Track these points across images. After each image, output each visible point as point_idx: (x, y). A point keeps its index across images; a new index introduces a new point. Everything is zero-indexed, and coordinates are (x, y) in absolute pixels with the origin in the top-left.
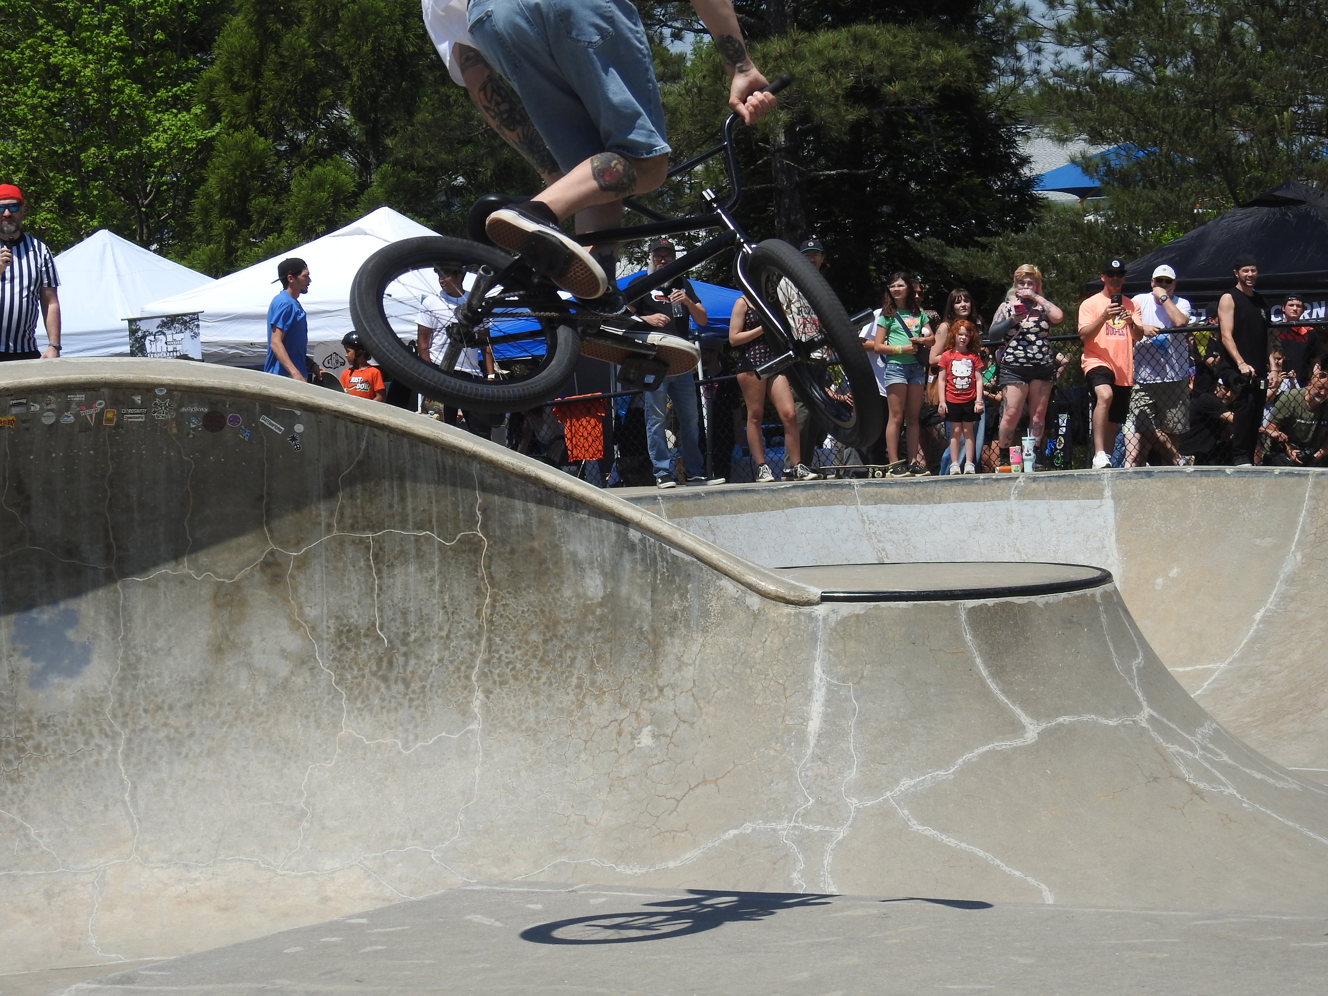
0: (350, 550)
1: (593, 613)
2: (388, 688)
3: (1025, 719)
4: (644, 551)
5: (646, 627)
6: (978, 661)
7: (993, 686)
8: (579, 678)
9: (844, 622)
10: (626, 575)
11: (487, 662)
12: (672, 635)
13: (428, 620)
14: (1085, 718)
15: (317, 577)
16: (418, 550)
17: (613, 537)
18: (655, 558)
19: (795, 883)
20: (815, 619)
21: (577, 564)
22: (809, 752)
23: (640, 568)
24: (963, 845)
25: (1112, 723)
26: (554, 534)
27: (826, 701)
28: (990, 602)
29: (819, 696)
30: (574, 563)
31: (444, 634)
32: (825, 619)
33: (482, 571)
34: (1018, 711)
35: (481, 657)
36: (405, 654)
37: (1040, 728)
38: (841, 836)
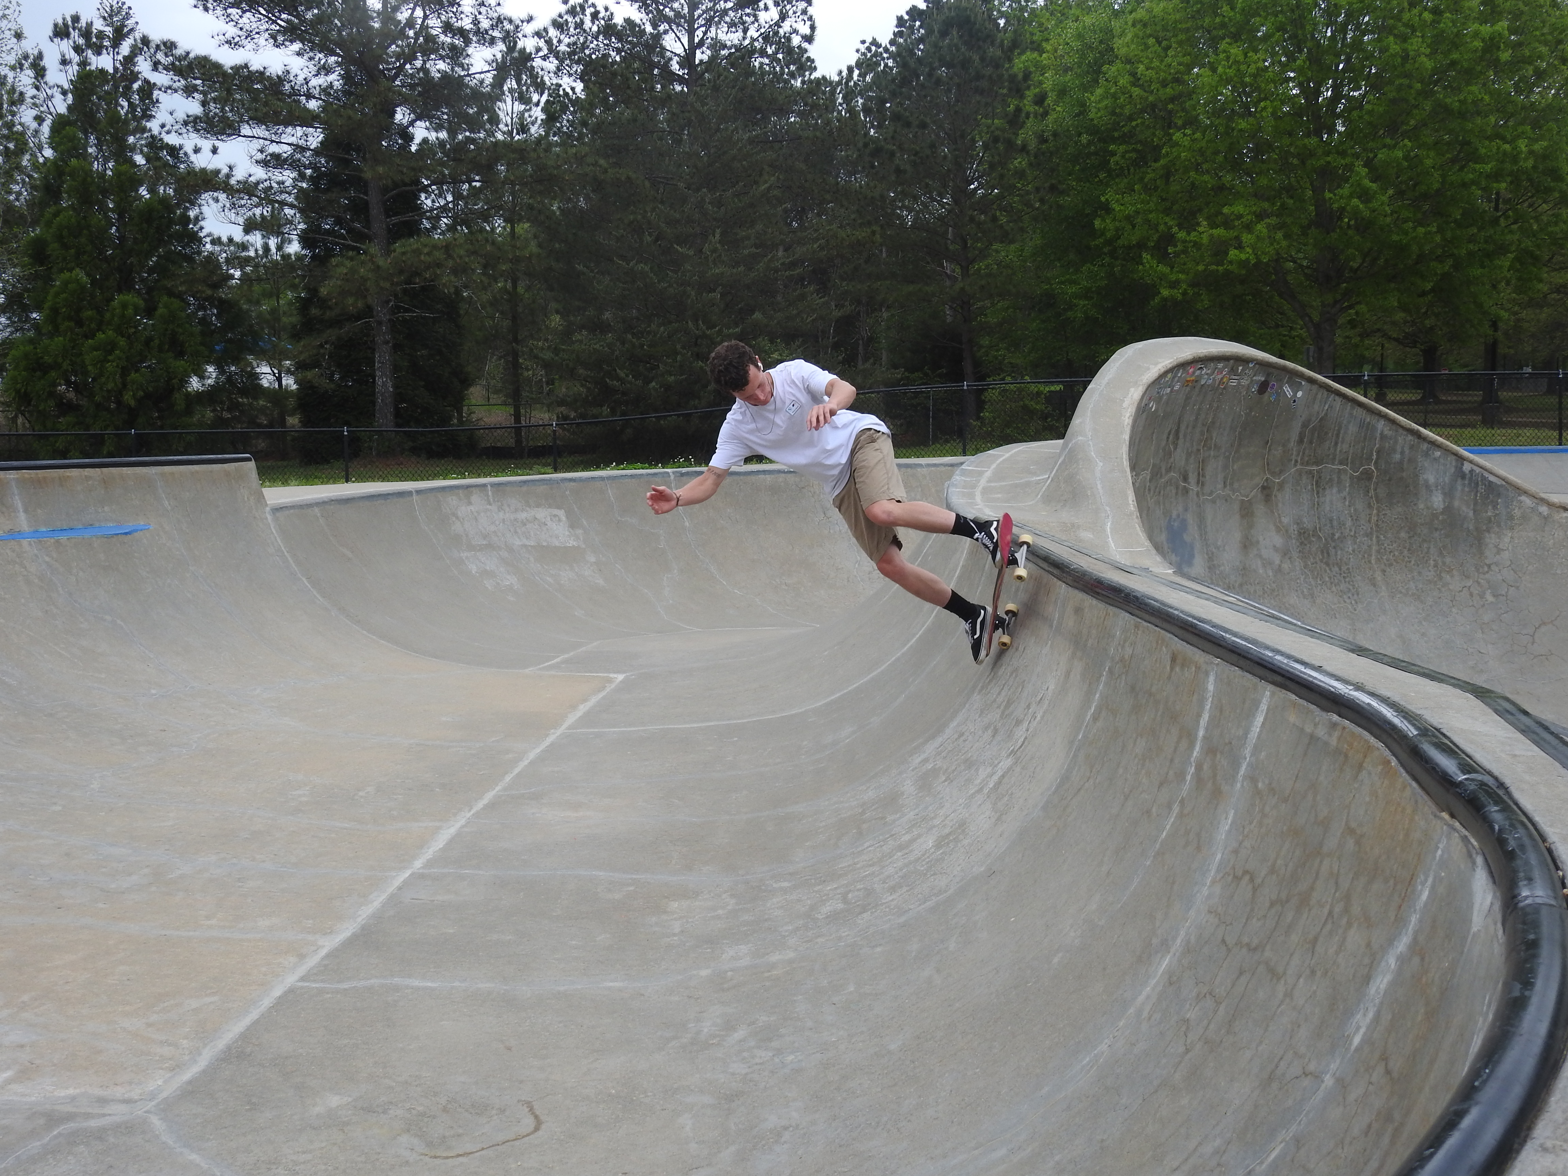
0: (1304, 477)
1: (1438, 519)
2: (1330, 570)
4: (1471, 479)
5: (1471, 527)
8: (1434, 561)
10: (1458, 494)
11: (1378, 552)
12: (1488, 531)
13: (1344, 525)
15: (1287, 497)
16: (1339, 478)
17: (1453, 470)
18: (1478, 483)
21: (1427, 486)
23: (1467, 489)
26: (1416, 468)
30: (1426, 486)
31: (1352, 533)
33: (1372, 492)
35: (1374, 548)
36: (1335, 548)
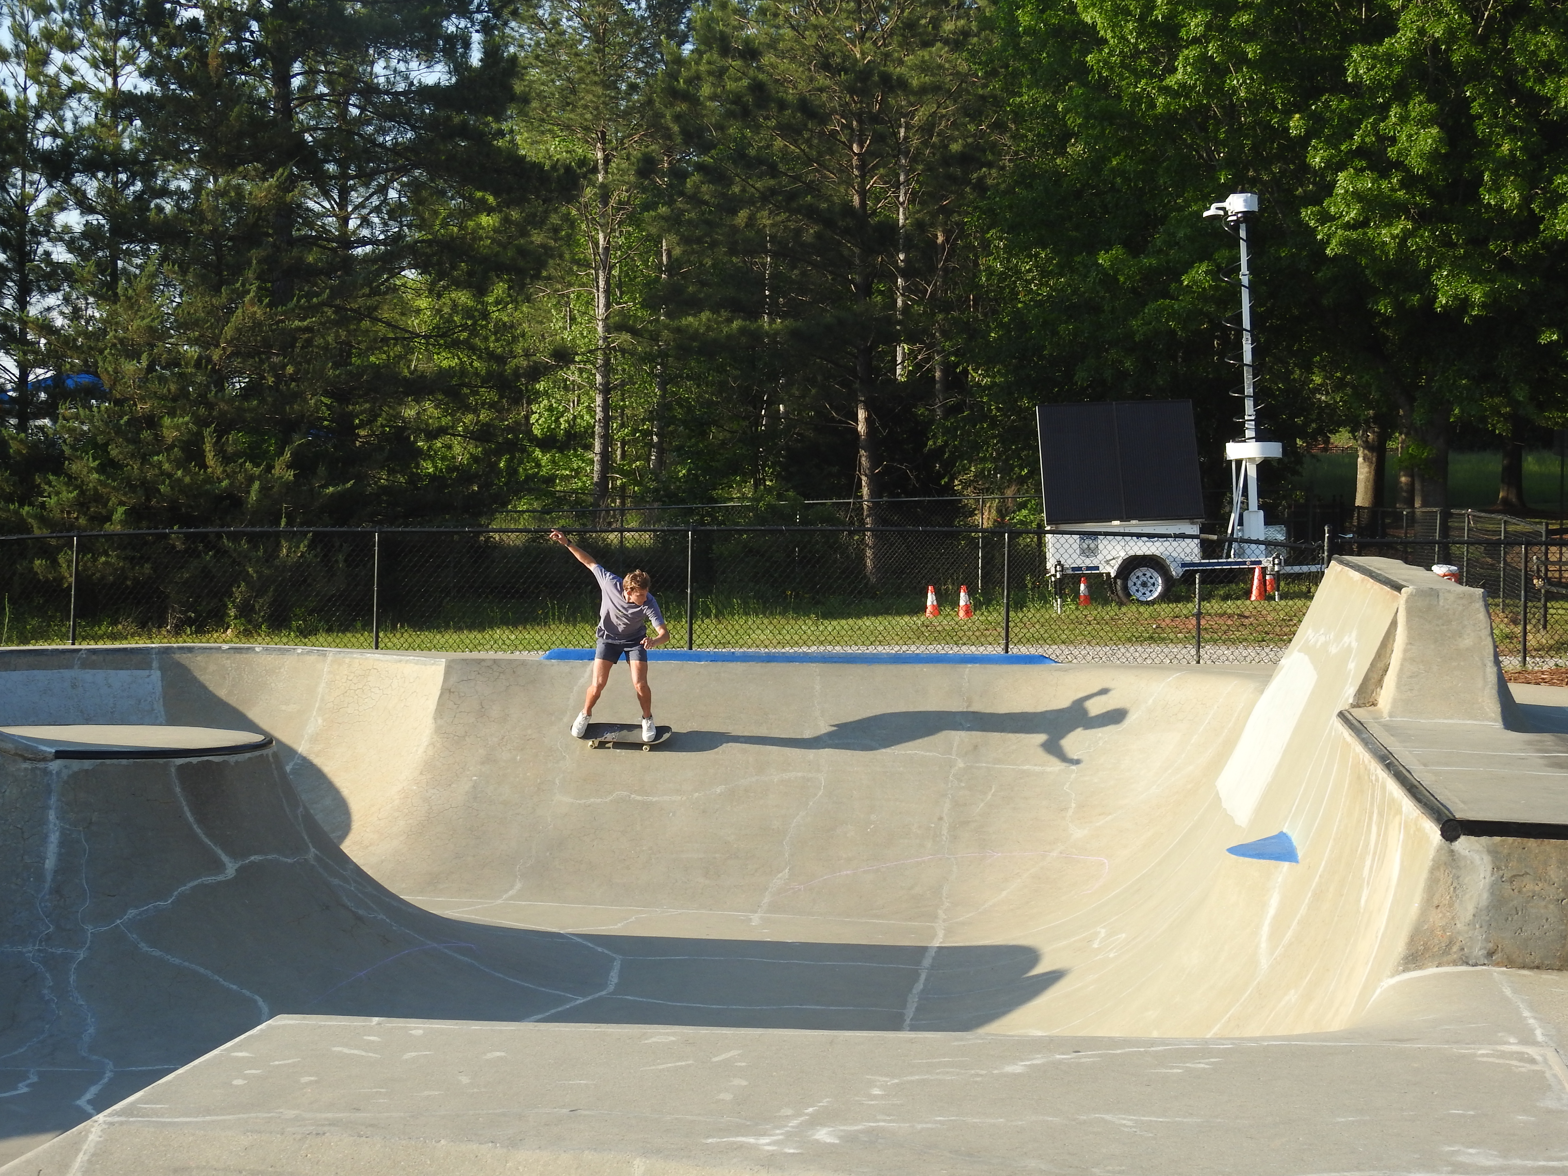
3: (225, 858)
6: (186, 809)
7: (199, 831)
9: (75, 775)
14: (269, 857)
19: (47, 998)
20: (51, 773)
22: (47, 885)
24: (186, 964)
25: (289, 861)
27: (60, 843)
28: (195, 760)
29: (54, 838)
32: (58, 773)
34: (219, 851)
37: (237, 866)
38: (82, 956)
